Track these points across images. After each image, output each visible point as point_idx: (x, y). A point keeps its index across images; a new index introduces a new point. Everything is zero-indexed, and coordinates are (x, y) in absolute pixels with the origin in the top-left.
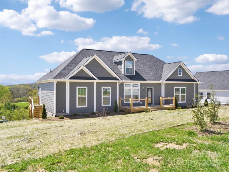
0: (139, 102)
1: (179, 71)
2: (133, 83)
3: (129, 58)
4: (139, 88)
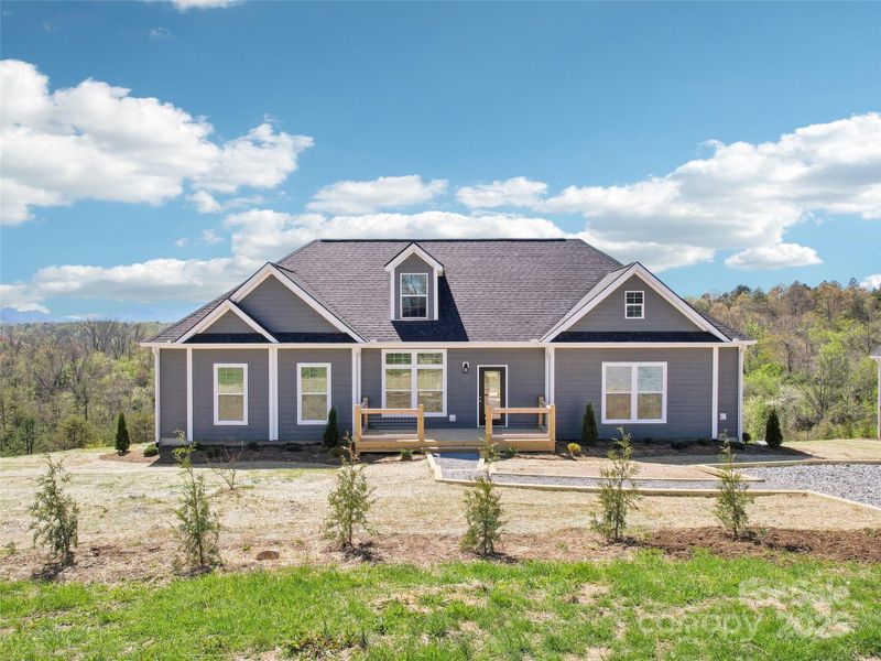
0: (445, 415)
1: (629, 301)
2: (414, 348)
3: (414, 263)
4: (444, 366)
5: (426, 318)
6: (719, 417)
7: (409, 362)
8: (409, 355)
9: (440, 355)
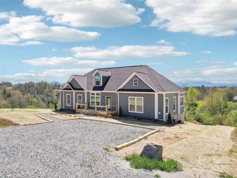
0: (100, 107)
1: (134, 81)
2: (96, 92)
3: (97, 74)
4: (100, 96)
5: (99, 86)
6: (158, 113)
7: (94, 95)
8: (94, 94)
9: (99, 94)
